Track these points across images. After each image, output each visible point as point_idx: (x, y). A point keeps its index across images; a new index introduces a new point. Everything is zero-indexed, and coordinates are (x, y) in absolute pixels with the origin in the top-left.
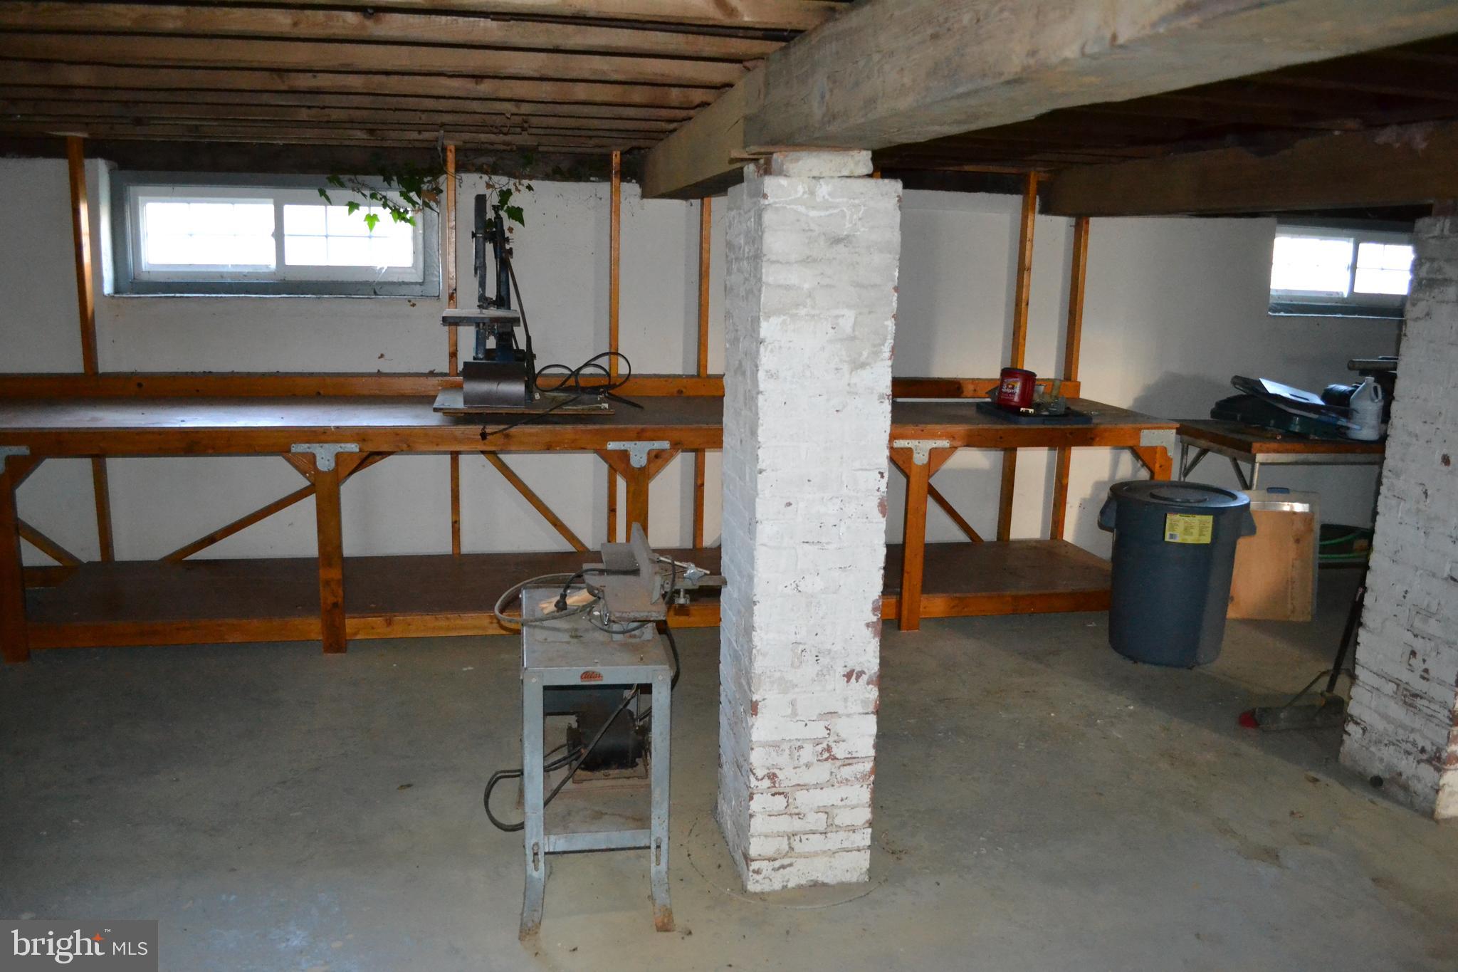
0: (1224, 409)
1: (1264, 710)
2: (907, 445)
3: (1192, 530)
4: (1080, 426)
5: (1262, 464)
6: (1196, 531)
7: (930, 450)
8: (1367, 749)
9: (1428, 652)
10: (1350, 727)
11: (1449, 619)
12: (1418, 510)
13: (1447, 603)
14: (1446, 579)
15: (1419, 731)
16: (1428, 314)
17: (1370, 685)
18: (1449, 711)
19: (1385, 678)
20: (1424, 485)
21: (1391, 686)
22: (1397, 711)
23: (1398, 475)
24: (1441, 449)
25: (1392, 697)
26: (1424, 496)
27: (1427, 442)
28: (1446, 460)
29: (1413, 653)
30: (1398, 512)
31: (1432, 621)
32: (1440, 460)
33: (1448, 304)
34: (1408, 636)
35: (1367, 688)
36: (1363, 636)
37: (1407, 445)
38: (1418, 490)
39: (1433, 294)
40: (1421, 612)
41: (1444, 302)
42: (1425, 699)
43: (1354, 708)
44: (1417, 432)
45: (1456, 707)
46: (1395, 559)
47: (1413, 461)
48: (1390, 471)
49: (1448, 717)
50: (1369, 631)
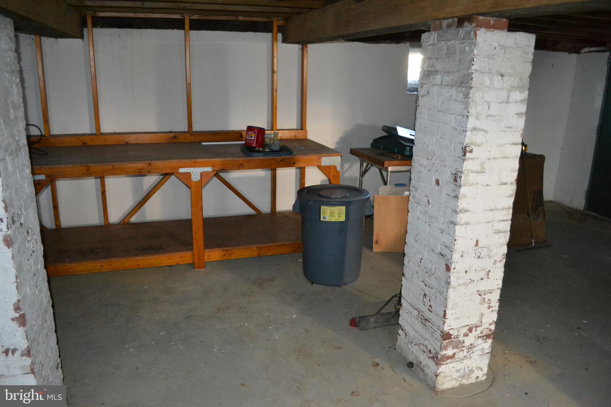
0: (376, 143)
1: (362, 317)
2: (187, 171)
3: (334, 214)
4: (286, 157)
5: (391, 172)
6: (336, 215)
7: (201, 173)
8: (407, 345)
9: (431, 296)
10: (400, 332)
11: (440, 278)
12: (426, 211)
13: (439, 268)
14: (438, 254)
15: (428, 340)
16: (428, 93)
17: (407, 310)
18: (441, 332)
19: (414, 307)
20: (428, 196)
21: (416, 312)
22: (419, 327)
23: (416, 190)
24: (435, 176)
25: (416, 318)
26: (428, 203)
27: (429, 171)
28: (437, 182)
29: (425, 295)
30: (417, 212)
31: (433, 278)
32: (435, 182)
33: (437, 86)
34: (422, 285)
35: (406, 311)
36: (404, 281)
37: (420, 172)
38: (425, 199)
39: (430, 80)
40: (428, 272)
41: (435, 85)
42: (430, 322)
43: (401, 321)
44: (425, 165)
45: (444, 330)
46: (416, 240)
47: (423, 182)
48: (413, 187)
49: (441, 335)
50: (406, 279)
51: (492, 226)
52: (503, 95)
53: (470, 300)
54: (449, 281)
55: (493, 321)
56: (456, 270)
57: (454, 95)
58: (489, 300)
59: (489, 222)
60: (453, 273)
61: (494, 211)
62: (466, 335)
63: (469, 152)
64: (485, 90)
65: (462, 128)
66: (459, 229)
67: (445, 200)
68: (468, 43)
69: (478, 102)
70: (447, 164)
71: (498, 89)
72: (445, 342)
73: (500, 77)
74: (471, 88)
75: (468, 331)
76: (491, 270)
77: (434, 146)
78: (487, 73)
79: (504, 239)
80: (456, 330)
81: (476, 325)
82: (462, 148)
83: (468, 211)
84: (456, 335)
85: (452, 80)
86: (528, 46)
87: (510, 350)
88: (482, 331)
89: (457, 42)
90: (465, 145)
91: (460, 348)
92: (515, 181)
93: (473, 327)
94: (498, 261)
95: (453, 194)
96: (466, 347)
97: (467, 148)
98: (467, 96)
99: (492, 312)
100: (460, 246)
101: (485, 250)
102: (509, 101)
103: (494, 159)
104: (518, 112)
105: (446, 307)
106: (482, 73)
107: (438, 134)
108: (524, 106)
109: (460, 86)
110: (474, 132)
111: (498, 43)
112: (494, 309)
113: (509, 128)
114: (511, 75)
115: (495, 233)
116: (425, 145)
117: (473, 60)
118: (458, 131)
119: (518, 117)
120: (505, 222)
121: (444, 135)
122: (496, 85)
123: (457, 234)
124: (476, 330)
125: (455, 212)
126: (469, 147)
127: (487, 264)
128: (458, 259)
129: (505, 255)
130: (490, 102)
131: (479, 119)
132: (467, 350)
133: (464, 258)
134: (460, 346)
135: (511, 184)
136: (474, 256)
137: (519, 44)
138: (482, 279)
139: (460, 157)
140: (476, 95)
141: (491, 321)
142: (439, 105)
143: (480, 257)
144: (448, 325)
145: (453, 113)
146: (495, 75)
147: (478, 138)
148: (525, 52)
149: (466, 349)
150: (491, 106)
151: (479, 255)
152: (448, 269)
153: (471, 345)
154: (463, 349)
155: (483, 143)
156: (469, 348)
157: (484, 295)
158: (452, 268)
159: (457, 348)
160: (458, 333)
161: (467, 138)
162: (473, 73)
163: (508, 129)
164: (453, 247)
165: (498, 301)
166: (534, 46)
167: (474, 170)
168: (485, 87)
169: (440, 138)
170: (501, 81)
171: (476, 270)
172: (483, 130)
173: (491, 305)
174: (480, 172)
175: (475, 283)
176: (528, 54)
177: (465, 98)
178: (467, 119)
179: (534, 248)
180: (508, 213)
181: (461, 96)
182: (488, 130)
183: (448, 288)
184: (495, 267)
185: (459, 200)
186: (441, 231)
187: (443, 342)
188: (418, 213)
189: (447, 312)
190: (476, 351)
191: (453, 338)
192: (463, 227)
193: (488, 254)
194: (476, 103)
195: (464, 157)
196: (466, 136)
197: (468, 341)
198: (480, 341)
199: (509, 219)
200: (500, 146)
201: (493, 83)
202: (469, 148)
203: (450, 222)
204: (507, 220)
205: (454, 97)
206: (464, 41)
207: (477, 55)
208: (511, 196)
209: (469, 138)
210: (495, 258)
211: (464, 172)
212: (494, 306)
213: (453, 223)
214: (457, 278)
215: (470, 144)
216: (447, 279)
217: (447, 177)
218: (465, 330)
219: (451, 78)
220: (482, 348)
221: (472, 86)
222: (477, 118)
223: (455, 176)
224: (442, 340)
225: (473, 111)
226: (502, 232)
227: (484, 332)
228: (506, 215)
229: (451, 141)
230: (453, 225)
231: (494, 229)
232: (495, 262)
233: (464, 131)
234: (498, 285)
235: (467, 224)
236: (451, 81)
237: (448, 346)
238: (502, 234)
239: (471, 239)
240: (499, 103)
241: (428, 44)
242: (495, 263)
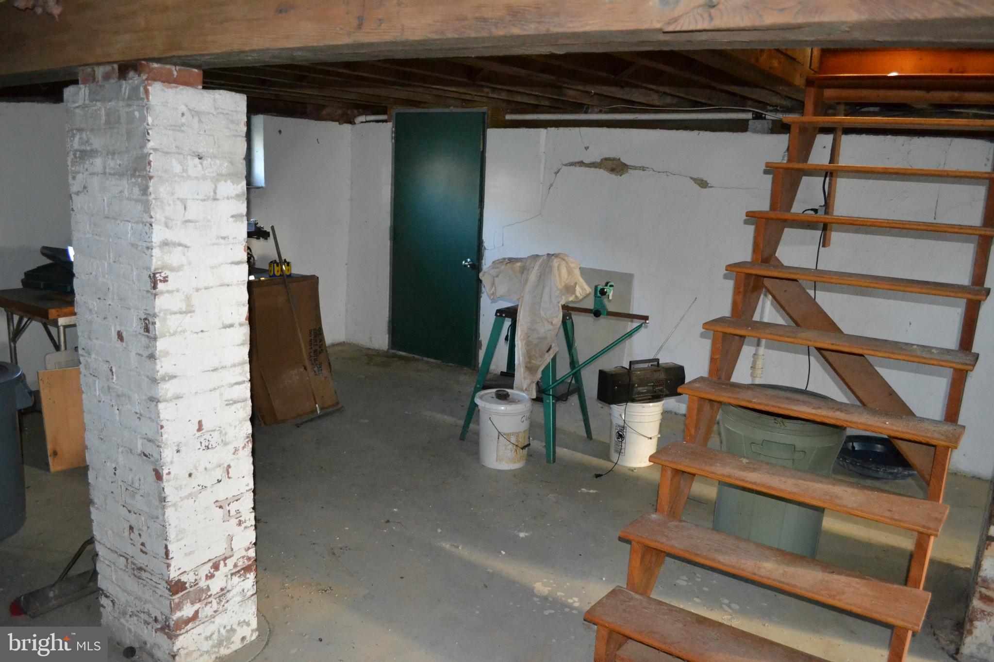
0: (31, 278)
1: (30, 593)
8: (119, 620)
9: (140, 527)
10: (103, 601)
11: (149, 494)
12: (109, 388)
13: (145, 479)
14: (140, 455)
15: (150, 602)
16: (85, 187)
17: (108, 560)
18: (166, 582)
19: (117, 553)
20: (108, 362)
21: (122, 559)
22: (131, 584)
23: (89, 353)
24: (115, 325)
25: (125, 570)
26: (111, 373)
27: (105, 318)
28: (120, 337)
29: (131, 528)
30: (95, 390)
31: (138, 497)
32: (117, 337)
33: (97, 176)
34: (124, 511)
35: (107, 562)
36: (94, 514)
37: (90, 323)
38: (106, 367)
39: (86, 166)
40: (129, 488)
41: (94, 174)
42: (147, 572)
43: (102, 583)
44: (96, 309)
45: (171, 577)
46: (102, 437)
47: (97, 339)
48: (83, 349)
49: (167, 588)
50: (97, 509)
51: (221, 395)
52: (206, 187)
53: (205, 519)
54: (163, 495)
55: (251, 543)
56: (172, 475)
57: (126, 190)
58: (238, 512)
59: (215, 389)
60: (168, 481)
61: (220, 370)
62: (210, 577)
63: (161, 281)
64: (176, 181)
65: (144, 244)
66: (166, 409)
67: (136, 364)
68: (137, 106)
69: (165, 201)
70: (131, 305)
71: (197, 178)
72: (176, 598)
73: (197, 160)
74: (151, 178)
75: (213, 570)
76: (231, 465)
77: (106, 276)
78: (174, 153)
79: (245, 412)
80: (192, 574)
81: (223, 557)
82: (150, 276)
83: (175, 377)
84: (194, 581)
85: (120, 165)
86: (236, 112)
87: (293, 580)
88: (235, 563)
89: (121, 103)
90: (153, 271)
91: (204, 599)
92: (246, 320)
93: (219, 561)
94: (240, 448)
95: (146, 353)
96: (215, 595)
97: (157, 275)
98: (145, 190)
99: (246, 530)
100: (171, 435)
101: (216, 434)
102: (218, 197)
103: (206, 288)
104: (234, 213)
105: (166, 540)
106: (166, 153)
107: (109, 256)
108: (243, 203)
109: (133, 175)
110: (166, 249)
111: (187, 106)
112: (248, 524)
113: (224, 238)
114: (214, 157)
115: (227, 405)
116: (91, 276)
117: (148, 134)
118: (139, 248)
119: (235, 221)
120: (241, 386)
121: (120, 256)
122: (192, 172)
123: (162, 416)
124: (225, 565)
125: (154, 381)
126: (160, 273)
127: (223, 455)
128: (173, 458)
129: (250, 436)
130: (186, 199)
131: (172, 227)
132: (218, 600)
133: (182, 453)
134: (203, 597)
135: (241, 325)
136: (199, 447)
137: (222, 109)
138: (219, 481)
139: (148, 291)
140: (160, 189)
141: (247, 544)
142: (106, 208)
143: (210, 447)
144: (177, 568)
145: (128, 219)
146: (189, 157)
147: (175, 257)
148: (232, 122)
149: (216, 599)
150: (188, 205)
151: (207, 445)
152: (159, 477)
153: (222, 590)
154: (210, 600)
155: (183, 266)
156: (219, 596)
157: (228, 505)
158: (164, 475)
159: (200, 601)
160: (197, 577)
161: (154, 260)
162: (150, 153)
163: (221, 240)
164: (160, 440)
165: (252, 510)
166: (246, 112)
167: (176, 309)
168: (175, 176)
169: (114, 262)
170: (200, 166)
171: (206, 469)
172: (180, 245)
173: (242, 519)
174: (186, 313)
175: (209, 490)
176: (238, 124)
177: (143, 195)
178: (151, 227)
179: (320, 417)
180: (243, 371)
181: (136, 190)
182: (189, 245)
183: (164, 507)
184: (237, 459)
185: (157, 361)
186: (138, 415)
187: (174, 597)
188: (98, 391)
189: (170, 547)
190: (233, 597)
191: (188, 587)
192: (172, 404)
193: (222, 441)
194: (162, 202)
195: (154, 291)
196: (152, 256)
197: (216, 585)
198: (236, 579)
199: (246, 379)
200: (213, 268)
201: (187, 169)
202: (160, 276)
203: (148, 398)
204: (244, 382)
205: (126, 193)
206: (130, 102)
207: (153, 125)
208: (243, 344)
209: (158, 258)
210: (235, 444)
211: (158, 314)
212: (247, 519)
213: (154, 400)
214: (176, 489)
215: (162, 268)
216: (160, 494)
217: (134, 326)
218: (207, 569)
219: (118, 162)
220: (241, 590)
221: (151, 174)
222: (167, 225)
223: (145, 323)
224: (171, 596)
225: (158, 214)
226: (239, 402)
227: (239, 565)
228: (241, 374)
229: (132, 266)
230: (155, 403)
231: (226, 399)
232: (236, 450)
233: (148, 248)
234: (248, 485)
235: (178, 397)
236: (118, 167)
237: (182, 602)
238: (239, 405)
239: (189, 421)
240: (202, 200)
241: (77, 105)
242: (237, 452)
